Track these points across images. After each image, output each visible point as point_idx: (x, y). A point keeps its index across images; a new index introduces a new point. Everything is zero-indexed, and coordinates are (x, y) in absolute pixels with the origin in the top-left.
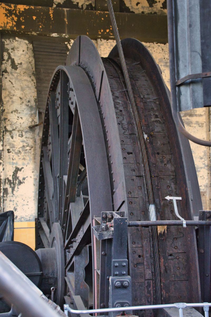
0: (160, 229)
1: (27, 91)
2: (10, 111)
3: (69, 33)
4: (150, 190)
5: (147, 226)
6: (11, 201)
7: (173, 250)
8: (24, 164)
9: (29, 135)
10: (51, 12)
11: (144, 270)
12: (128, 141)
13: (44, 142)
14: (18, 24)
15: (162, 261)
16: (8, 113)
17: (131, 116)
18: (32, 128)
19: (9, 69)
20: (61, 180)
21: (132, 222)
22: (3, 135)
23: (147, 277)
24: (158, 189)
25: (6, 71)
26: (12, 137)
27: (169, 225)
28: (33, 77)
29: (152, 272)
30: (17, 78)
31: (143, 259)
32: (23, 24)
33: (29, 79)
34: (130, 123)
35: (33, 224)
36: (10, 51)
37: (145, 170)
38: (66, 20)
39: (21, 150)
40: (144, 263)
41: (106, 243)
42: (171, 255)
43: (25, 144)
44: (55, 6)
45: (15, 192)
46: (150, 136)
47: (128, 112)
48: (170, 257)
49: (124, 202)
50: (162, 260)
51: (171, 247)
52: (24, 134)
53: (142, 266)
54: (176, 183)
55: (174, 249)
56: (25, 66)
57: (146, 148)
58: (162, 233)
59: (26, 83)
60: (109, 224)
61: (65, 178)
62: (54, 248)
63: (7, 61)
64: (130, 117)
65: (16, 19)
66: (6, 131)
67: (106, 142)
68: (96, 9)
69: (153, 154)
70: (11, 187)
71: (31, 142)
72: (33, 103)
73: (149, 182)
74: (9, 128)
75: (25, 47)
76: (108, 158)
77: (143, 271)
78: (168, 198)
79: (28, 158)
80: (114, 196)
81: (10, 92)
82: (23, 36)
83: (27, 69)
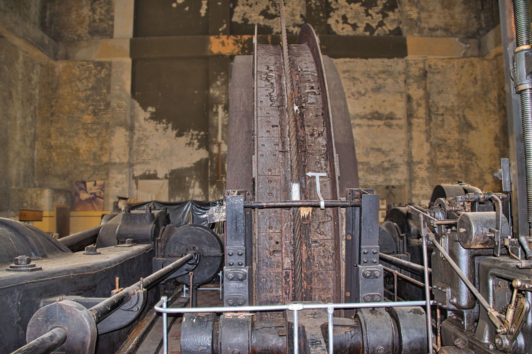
0: (304, 212)
4: (295, 167)
7: (318, 237)
10: (269, 39)
11: (282, 259)
12: (275, 113)
15: (304, 249)
17: (283, 88)
23: (286, 266)
29: (292, 262)
31: (282, 246)
34: (280, 95)
37: (291, 145)
40: (282, 250)
42: (315, 242)
46: (301, 107)
47: (281, 84)
48: (314, 244)
51: (316, 233)
53: (280, 255)
54: (326, 159)
55: (319, 235)
57: (295, 121)
58: (306, 216)
64: (281, 89)
69: (303, 126)
73: (295, 158)
77: (280, 260)
78: (310, 174)
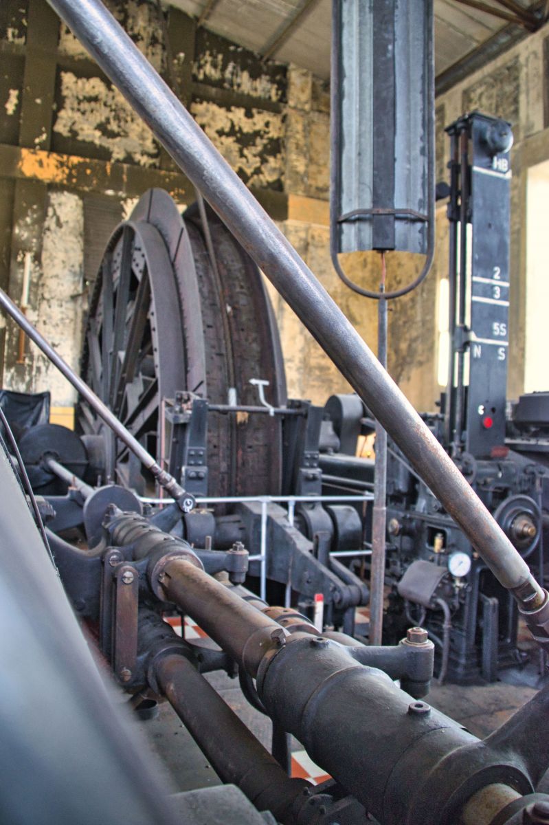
0: (241, 417)
1: (72, 254)
2: (50, 275)
3: (128, 191)
4: (231, 371)
5: (225, 412)
6: (44, 381)
7: (253, 442)
8: (61, 339)
9: (70, 305)
10: (108, 168)
11: (220, 463)
12: (209, 312)
13: (92, 314)
14: (70, 177)
16: (47, 277)
17: (213, 283)
18: (74, 298)
19: (53, 226)
20: (115, 356)
21: (211, 406)
22: (40, 304)
23: (222, 470)
24: (241, 372)
25: (48, 229)
26: (50, 307)
27: (251, 413)
28: (80, 239)
29: (228, 465)
30: (61, 238)
31: (219, 451)
32: (74, 177)
33: (75, 240)
34: (211, 292)
35: (71, 411)
36: (56, 207)
37: (226, 348)
38: (125, 177)
39: (59, 322)
40: (219, 454)
41: (180, 428)
42: (250, 447)
43: (64, 316)
44: (113, 161)
45: (49, 372)
46: (234, 308)
47: (209, 279)
48: (249, 450)
49: (202, 383)
50: (240, 452)
51: (251, 439)
52: (64, 304)
53: (218, 458)
54: (261, 366)
56: (71, 224)
57: (229, 323)
58: (242, 421)
59: (71, 245)
60: (185, 406)
61: (122, 355)
62: (101, 437)
63: (52, 217)
64: (211, 284)
65: (67, 171)
66: (43, 298)
67: (181, 311)
68: (160, 168)
69: (237, 330)
70: (45, 365)
71: (71, 314)
72: (77, 269)
73: (231, 361)
74: (47, 296)
75: (74, 204)
76: (183, 330)
77: (218, 463)
78: (253, 381)
79: (66, 333)
80: (189, 375)
81: (51, 254)
82: (72, 190)
83: (74, 228)
